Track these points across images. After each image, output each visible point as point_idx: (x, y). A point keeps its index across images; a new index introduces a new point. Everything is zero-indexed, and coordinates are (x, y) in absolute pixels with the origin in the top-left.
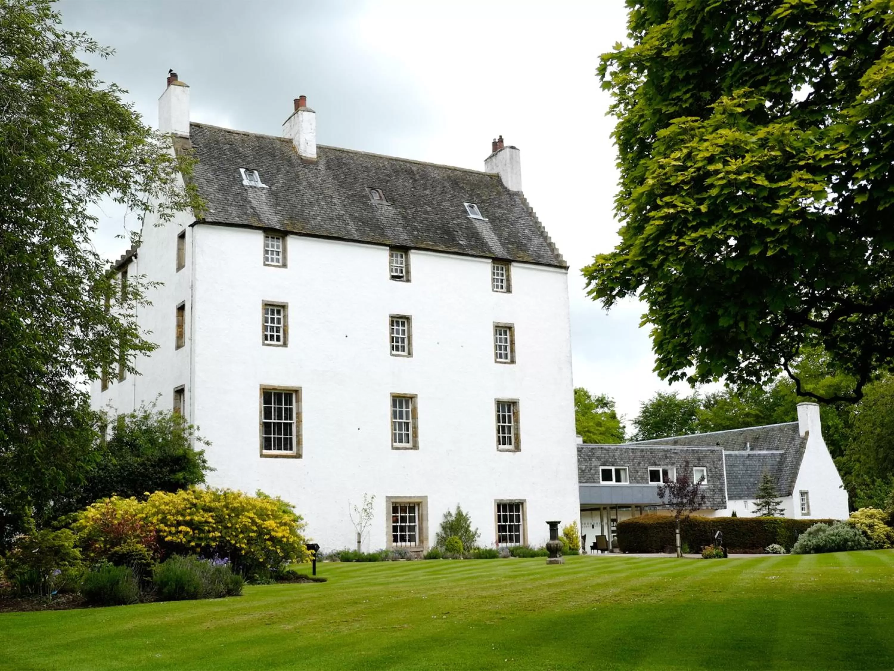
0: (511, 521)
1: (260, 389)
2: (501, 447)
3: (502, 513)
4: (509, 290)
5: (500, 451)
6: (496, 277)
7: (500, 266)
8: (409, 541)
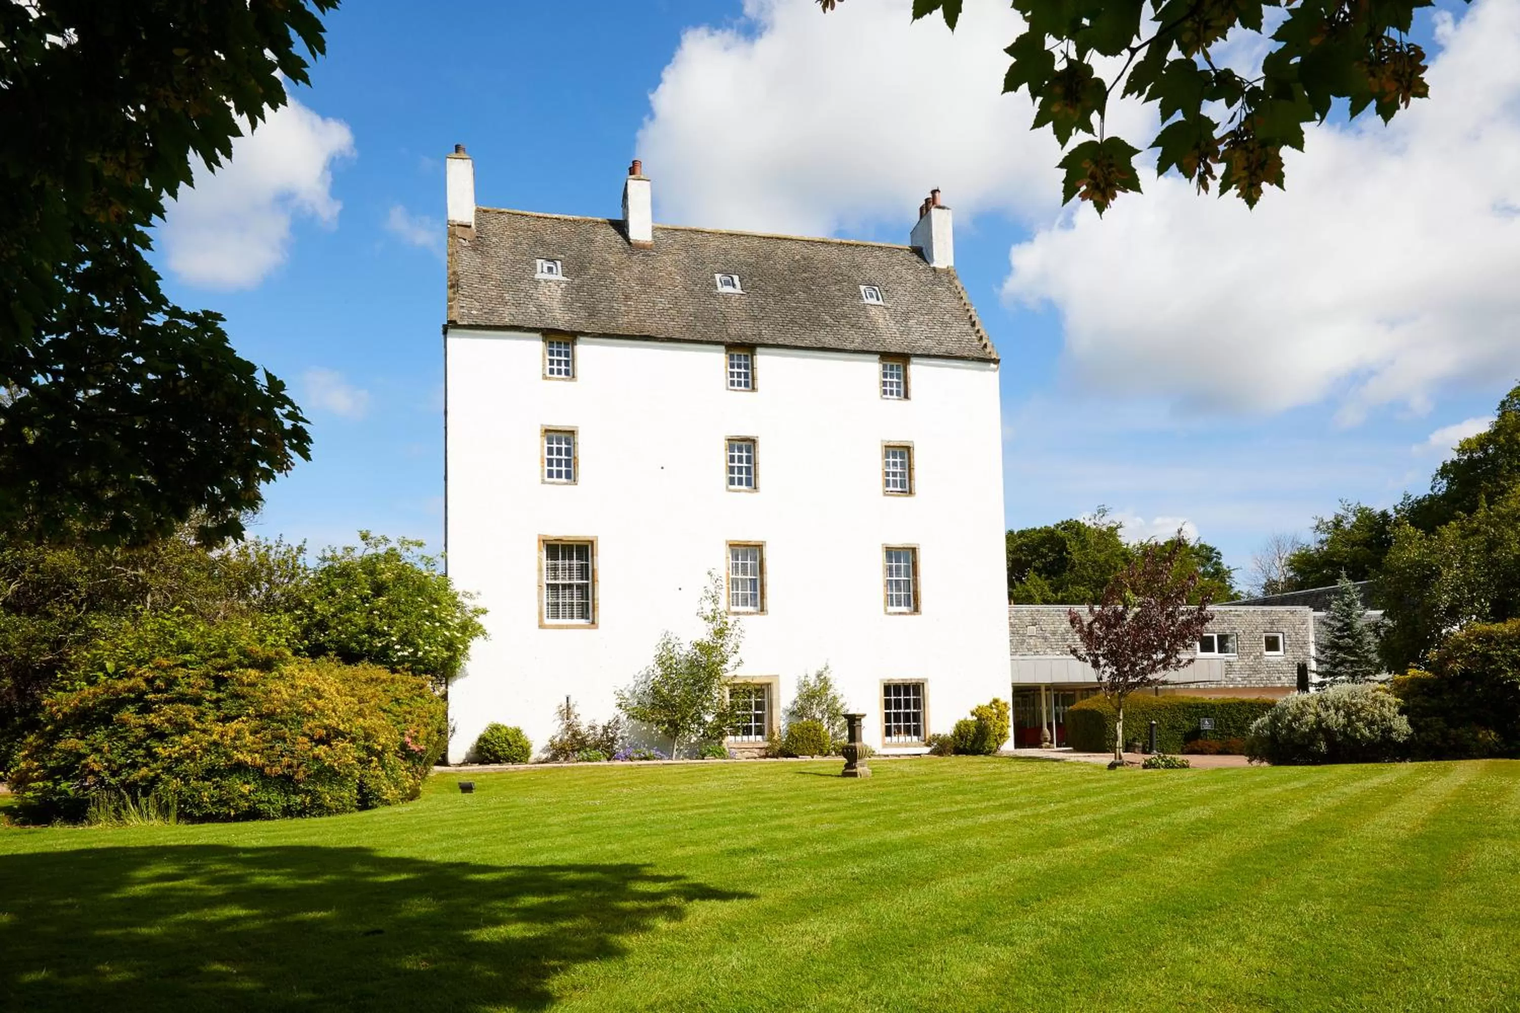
0: (907, 706)
1: (539, 541)
2: (891, 609)
3: (893, 698)
4: (906, 396)
5: (890, 614)
6: (888, 379)
7: (895, 364)
8: (757, 734)
